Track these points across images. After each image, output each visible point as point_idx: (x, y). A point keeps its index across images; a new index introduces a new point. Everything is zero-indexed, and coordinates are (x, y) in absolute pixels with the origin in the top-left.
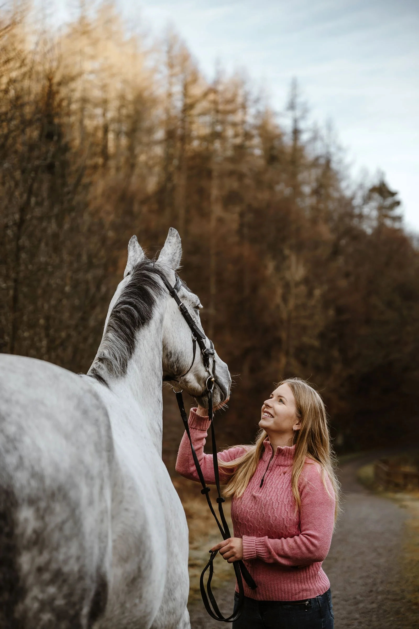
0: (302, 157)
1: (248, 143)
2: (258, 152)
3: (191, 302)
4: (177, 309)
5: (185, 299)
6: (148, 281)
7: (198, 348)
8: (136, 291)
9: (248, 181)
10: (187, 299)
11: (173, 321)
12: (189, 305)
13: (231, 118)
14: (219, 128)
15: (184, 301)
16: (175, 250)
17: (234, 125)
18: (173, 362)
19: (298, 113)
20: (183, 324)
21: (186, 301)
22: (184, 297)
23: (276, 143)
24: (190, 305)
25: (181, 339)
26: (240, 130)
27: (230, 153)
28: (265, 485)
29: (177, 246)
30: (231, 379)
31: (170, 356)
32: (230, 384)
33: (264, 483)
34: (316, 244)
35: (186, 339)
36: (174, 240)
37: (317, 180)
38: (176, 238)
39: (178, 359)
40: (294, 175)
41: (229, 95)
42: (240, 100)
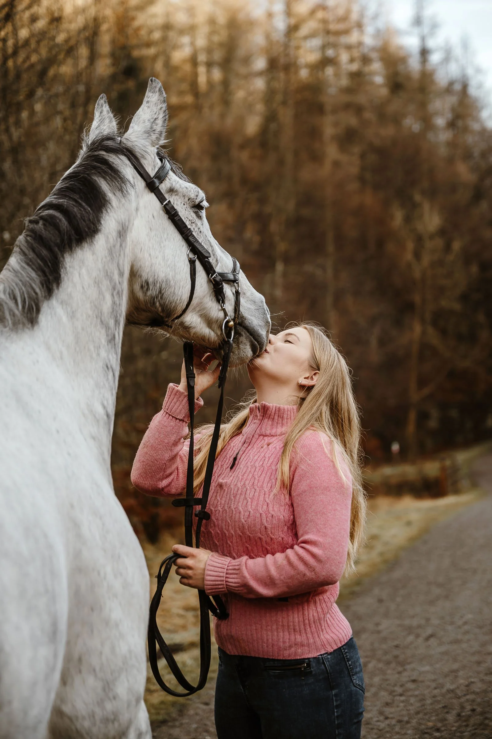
0: (432, 82)
1: (367, 69)
2: (379, 80)
3: (187, 199)
4: (158, 211)
5: (175, 194)
6: (101, 168)
7: (201, 272)
8: (76, 185)
9: (368, 115)
10: (179, 194)
11: (151, 229)
12: (183, 203)
13: (344, 40)
14: (330, 53)
15: (173, 197)
16: (156, 113)
17: (349, 47)
18: (152, 297)
19: (426, 30)
20: (171, 235)
21: (177, 197)
22: (171, 190)
23: (401, 68)
24: (185, 204)
25: (166, 258)
26: (356, 53)
27: (344, 82)
28: (238, 466)
29: (159, 107)
30: (270, 320)
31: (146, 287)
32: (269, 328)
33: (237, 462)
34: (453, 188)
35: (176, 258)
36: (154, 98)
37: (453, 110)
38: (157, 94)
39: (160, 292)
40: (423, 105)
41: (341, 12)
42: (354, 16)
